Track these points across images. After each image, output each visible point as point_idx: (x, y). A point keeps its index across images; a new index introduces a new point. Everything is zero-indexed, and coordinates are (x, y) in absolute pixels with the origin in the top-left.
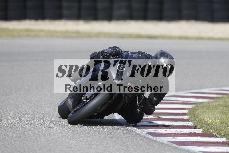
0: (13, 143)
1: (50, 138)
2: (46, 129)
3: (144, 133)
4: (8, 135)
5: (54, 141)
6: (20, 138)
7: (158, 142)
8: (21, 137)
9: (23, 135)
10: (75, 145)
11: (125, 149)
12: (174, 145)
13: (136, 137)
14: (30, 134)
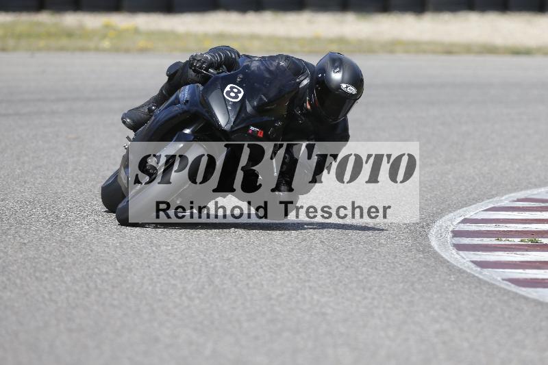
0: (186, 304)
1: (274, 292)
2: (264, 271)
3: (499, 279)
4: (173, 284)
7: (534, 300)
8: (204, 291)
9: (210, 285)
10: (333, 309)
11: (453, 317)
13: (481, 289)
14: (225, 284)
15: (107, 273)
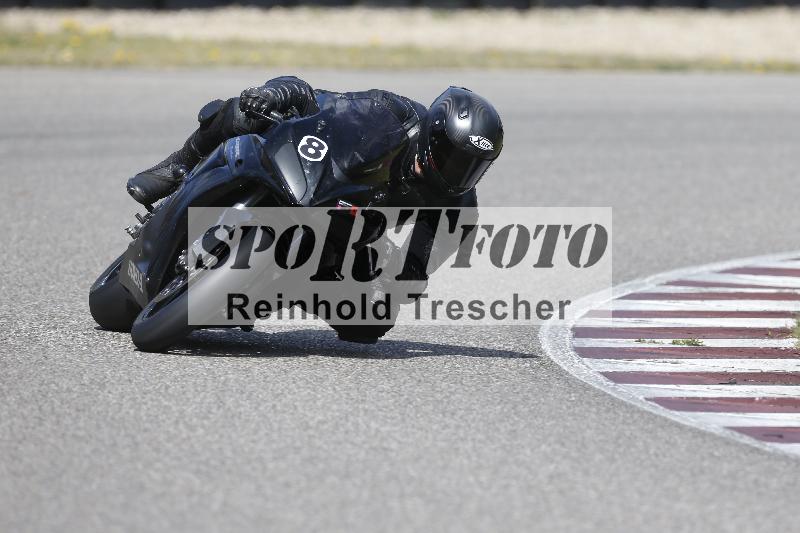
0: (184, 436)
1: (313, 418)
2: (299, 387)
3: (641, 398)
4: (166, 407)
5: (326, 427)
6: (208, 418)
7: (691, 429)
8: (211, 416)
9: (219, 407)
10: (400, 442)
11: (574, 454)
12: (746, 440)
13: (615, 413)
14: (242, 405)
15: (69, 390)
